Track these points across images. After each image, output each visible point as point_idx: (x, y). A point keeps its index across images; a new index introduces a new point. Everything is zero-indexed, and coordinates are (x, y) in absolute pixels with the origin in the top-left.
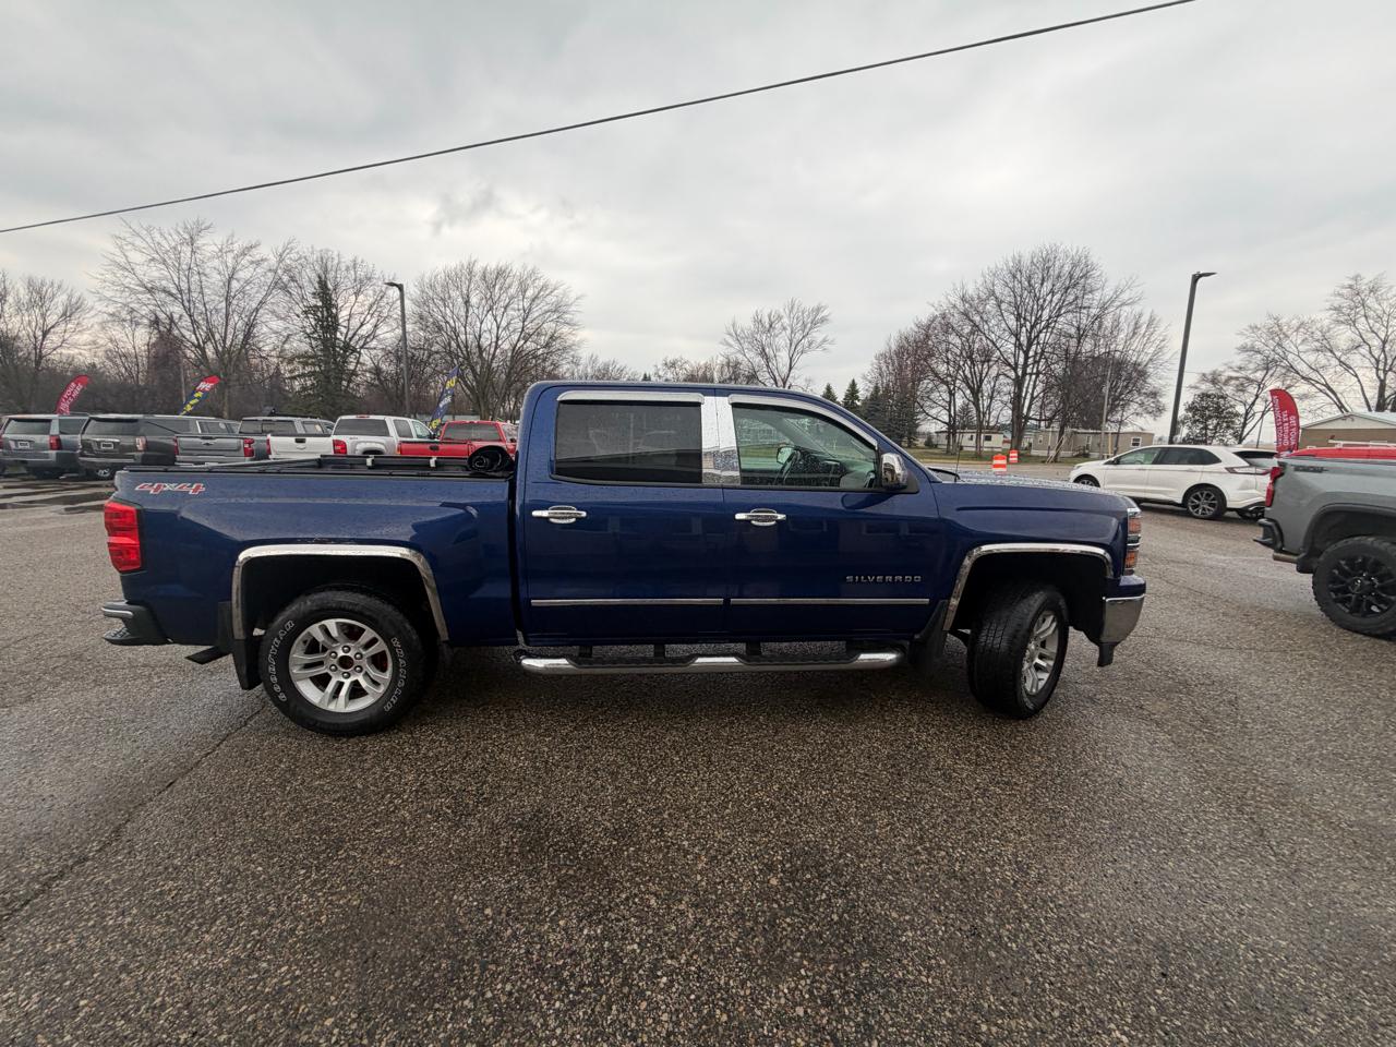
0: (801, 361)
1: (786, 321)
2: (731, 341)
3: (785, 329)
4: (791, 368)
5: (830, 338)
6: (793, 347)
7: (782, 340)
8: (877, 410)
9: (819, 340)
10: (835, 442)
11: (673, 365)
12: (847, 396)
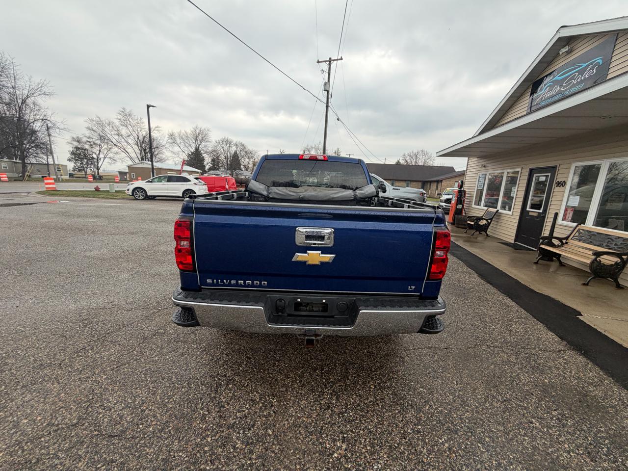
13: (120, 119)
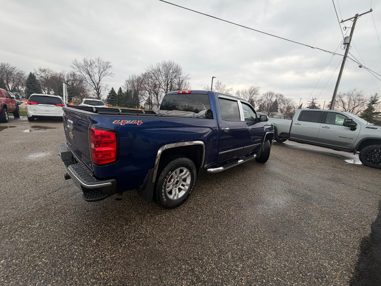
0: (103, 79)
1: (97, 64)
2: (75, 67)
3: (97, 67)
4: (100, 81)
5: (113, 73)
6: (100, 74)
7: (96, 70)
8: (128, 97)
9: (110, 73)
10: (117, 105)
11: (44, 71)
12: (119, 92)
13: (216, 86)
